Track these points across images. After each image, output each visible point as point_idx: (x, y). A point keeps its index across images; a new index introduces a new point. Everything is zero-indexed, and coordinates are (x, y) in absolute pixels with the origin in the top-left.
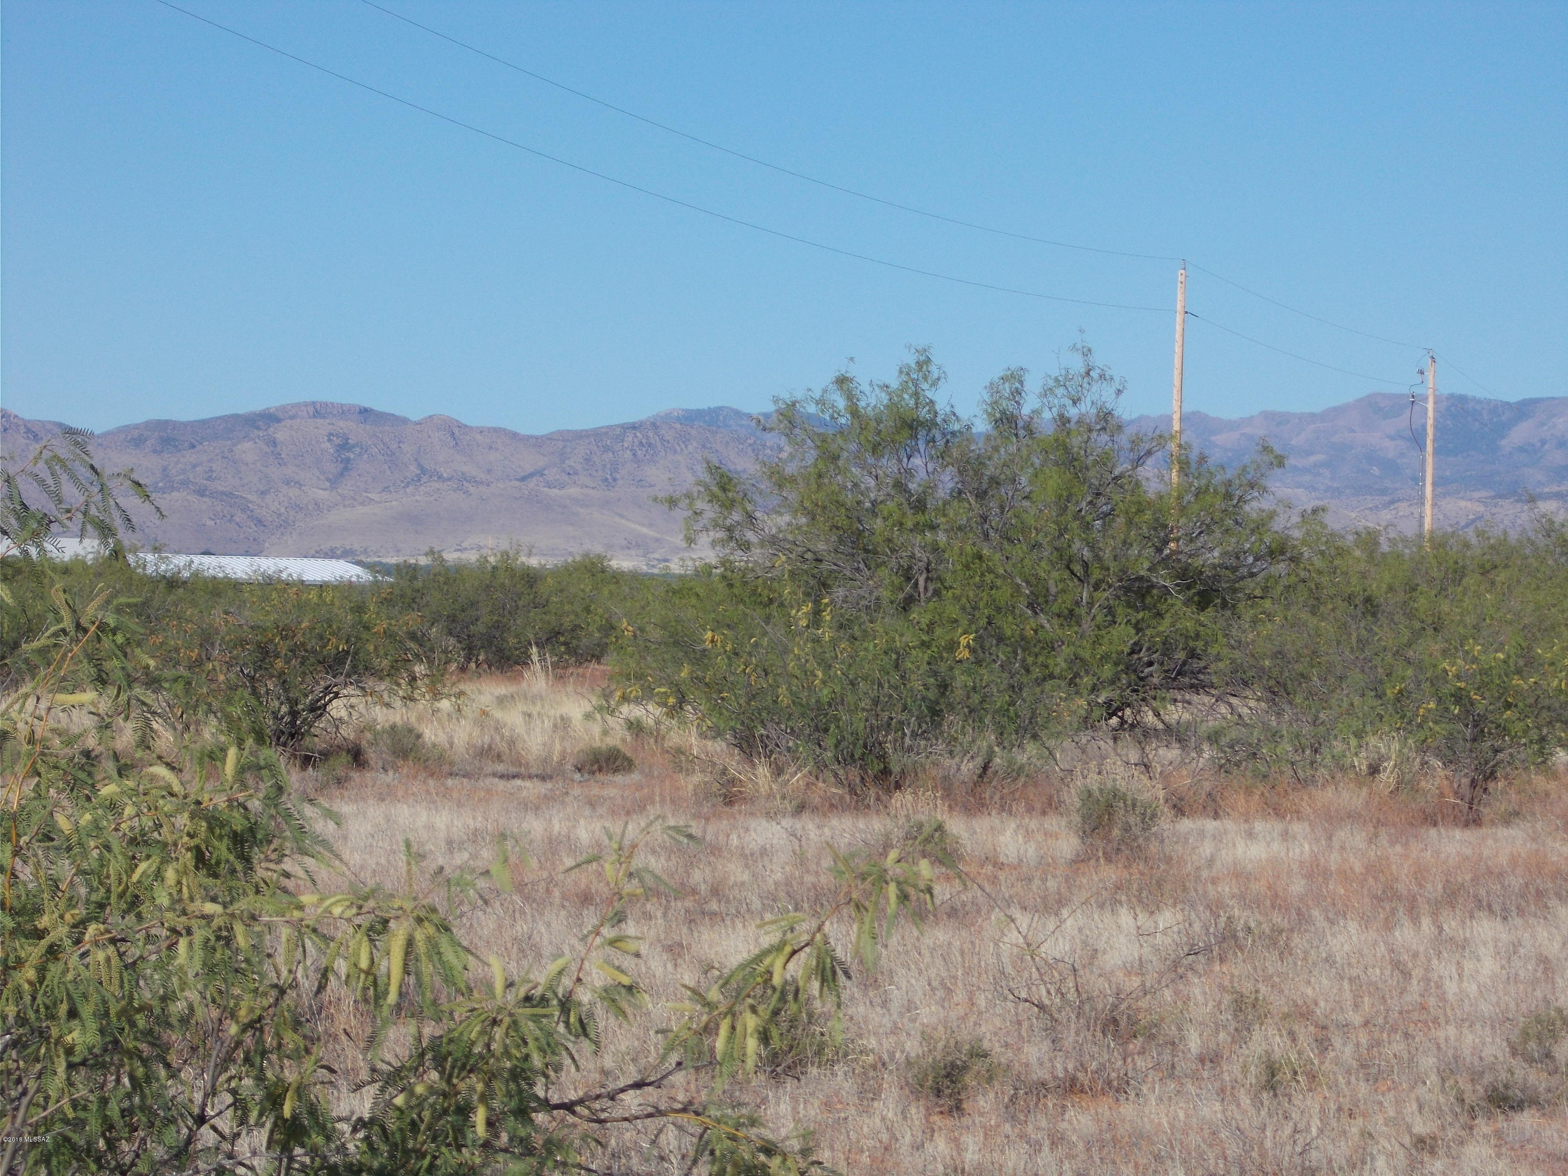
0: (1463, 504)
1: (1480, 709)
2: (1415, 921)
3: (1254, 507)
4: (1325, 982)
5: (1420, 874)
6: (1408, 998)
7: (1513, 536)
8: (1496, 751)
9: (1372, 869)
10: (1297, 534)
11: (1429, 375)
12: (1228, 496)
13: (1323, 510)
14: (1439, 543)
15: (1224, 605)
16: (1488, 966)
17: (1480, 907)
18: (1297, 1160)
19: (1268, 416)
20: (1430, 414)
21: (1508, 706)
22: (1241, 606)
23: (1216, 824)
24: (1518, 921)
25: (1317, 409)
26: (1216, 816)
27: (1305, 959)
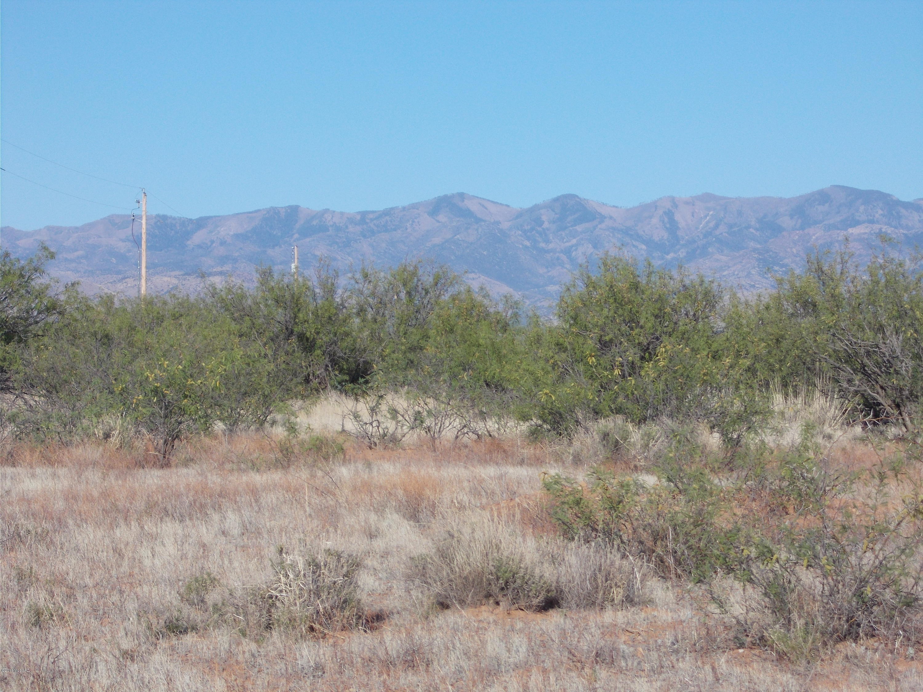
0: (166, 279)
1: (169, 398)
2: (128, 525)
3: (38, 282)
4: (74, 561)
5: (132, 496)
6: (122, 570)
7: (192, 298)
8: (180, 423)
9: (105, 495)
10: (63, 298)
11: (143, 203)
12: (22, 276)
13: (78, 284)
14: (150, 303)
15: (20, 341)
16: (171, 549)
17: (167, 515)
18: (51, 666)
19: (50, 229)
20: (144, 226)
21: (186, 397)
22: (30, 340)
23: (13, 469)
24: (188, 522)
25: (79, 224)
26: (14, 465)
27: (62, 548)
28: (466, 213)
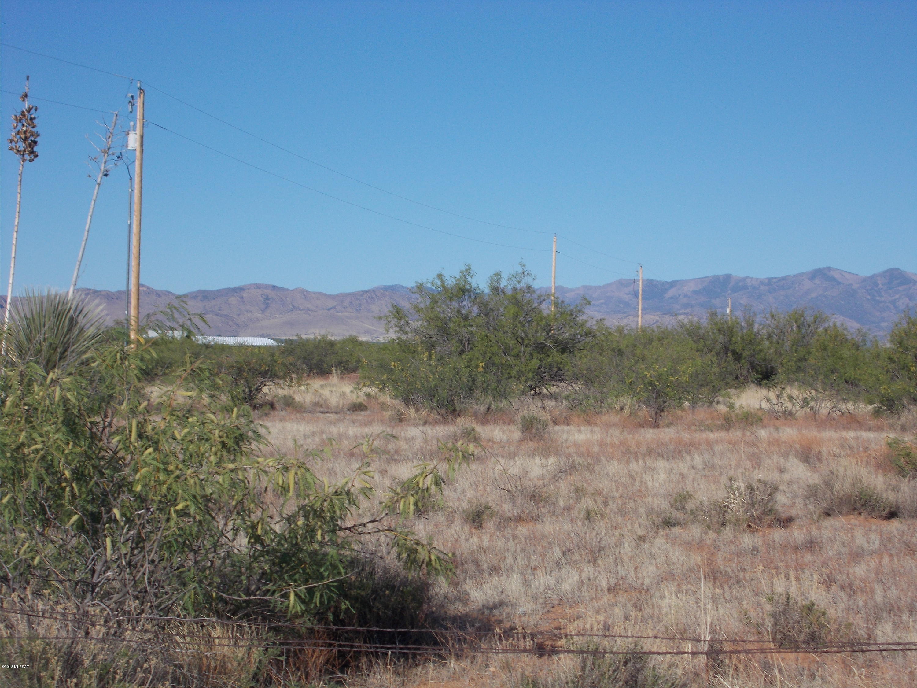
0: (652, 317)
1: (658, 388)
2: (637, 461)
3: (581, 318)
4: (606, 482)
5: (638, 445)
6: (635, 488)
7: (670, 327)
8: (664, 402)
9: (622, 443)
10: (595, 328)
11: (640, 272)
12: (572, 315)
13: (604, 319)
14: (644, 330)
15: (570, 352)
16: (663, 476)
17: (659, 456)
18: (597, 544)
19: (585, 287)
20: (641, 286)
21: (668, 386)
22: (576, 352)
23: (568, 427)
24: (673, 461)
25: (602, 284)
26: (568, 425)
27: (599, 474)
28: (833, 279)
